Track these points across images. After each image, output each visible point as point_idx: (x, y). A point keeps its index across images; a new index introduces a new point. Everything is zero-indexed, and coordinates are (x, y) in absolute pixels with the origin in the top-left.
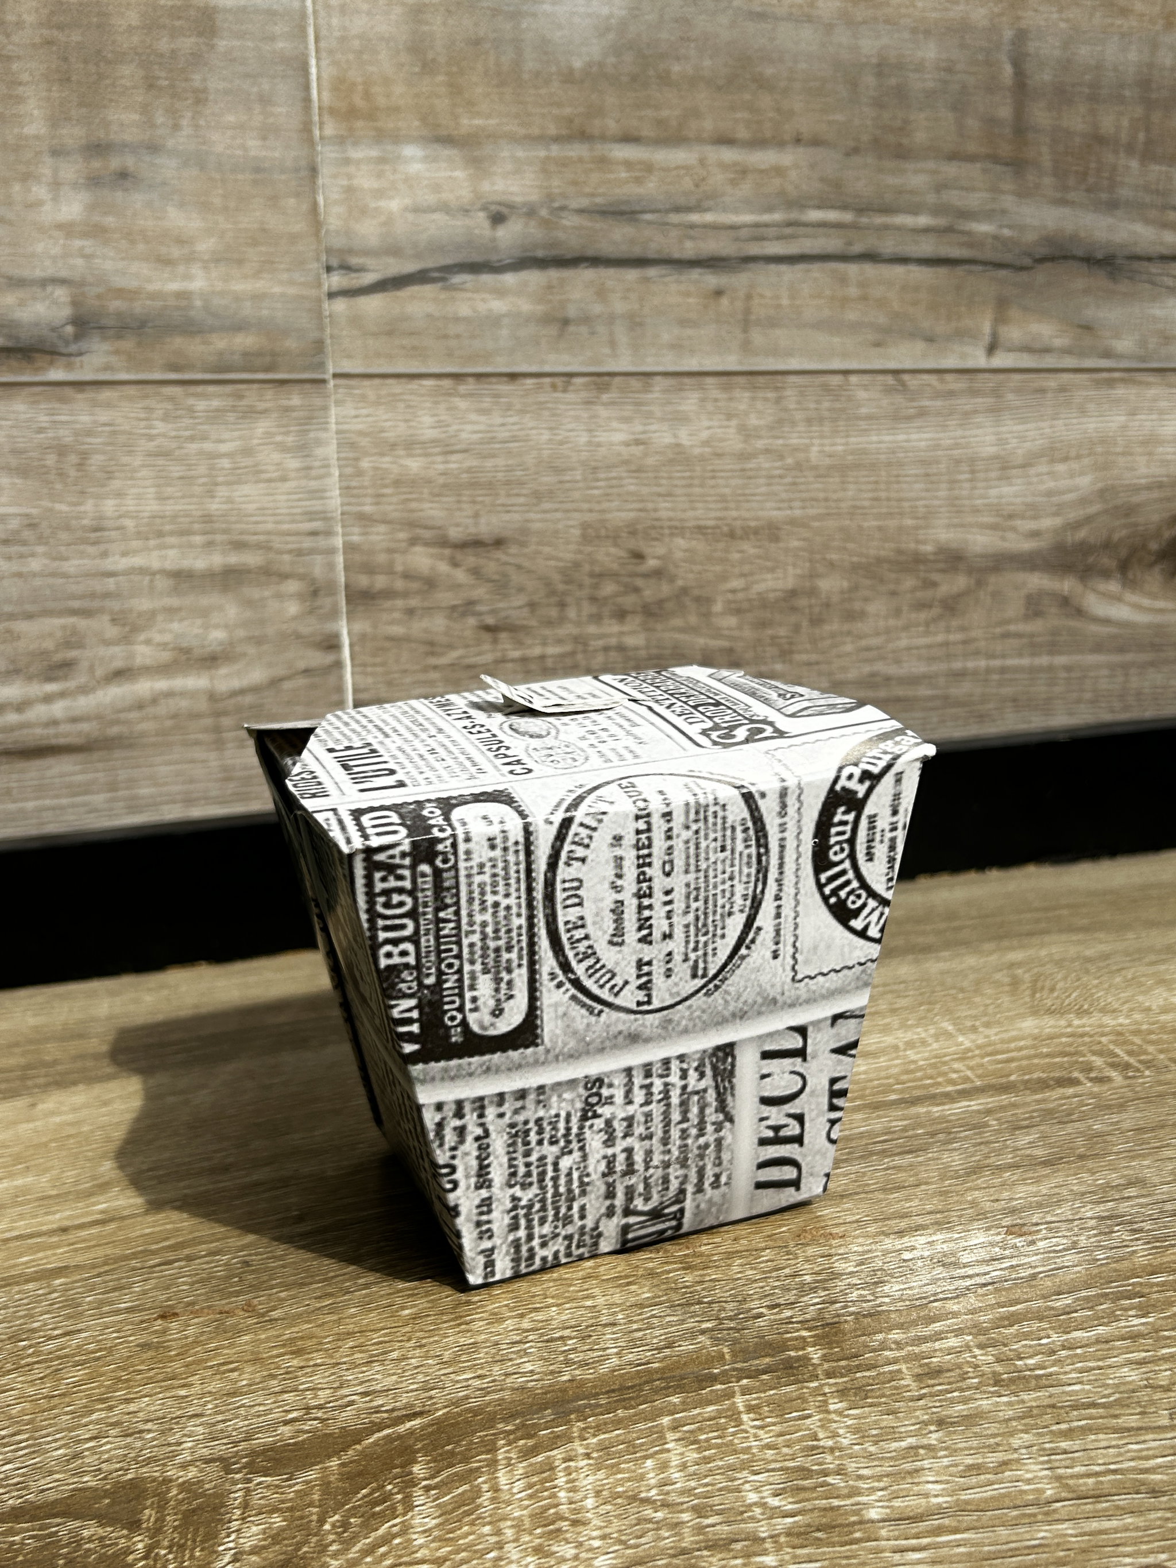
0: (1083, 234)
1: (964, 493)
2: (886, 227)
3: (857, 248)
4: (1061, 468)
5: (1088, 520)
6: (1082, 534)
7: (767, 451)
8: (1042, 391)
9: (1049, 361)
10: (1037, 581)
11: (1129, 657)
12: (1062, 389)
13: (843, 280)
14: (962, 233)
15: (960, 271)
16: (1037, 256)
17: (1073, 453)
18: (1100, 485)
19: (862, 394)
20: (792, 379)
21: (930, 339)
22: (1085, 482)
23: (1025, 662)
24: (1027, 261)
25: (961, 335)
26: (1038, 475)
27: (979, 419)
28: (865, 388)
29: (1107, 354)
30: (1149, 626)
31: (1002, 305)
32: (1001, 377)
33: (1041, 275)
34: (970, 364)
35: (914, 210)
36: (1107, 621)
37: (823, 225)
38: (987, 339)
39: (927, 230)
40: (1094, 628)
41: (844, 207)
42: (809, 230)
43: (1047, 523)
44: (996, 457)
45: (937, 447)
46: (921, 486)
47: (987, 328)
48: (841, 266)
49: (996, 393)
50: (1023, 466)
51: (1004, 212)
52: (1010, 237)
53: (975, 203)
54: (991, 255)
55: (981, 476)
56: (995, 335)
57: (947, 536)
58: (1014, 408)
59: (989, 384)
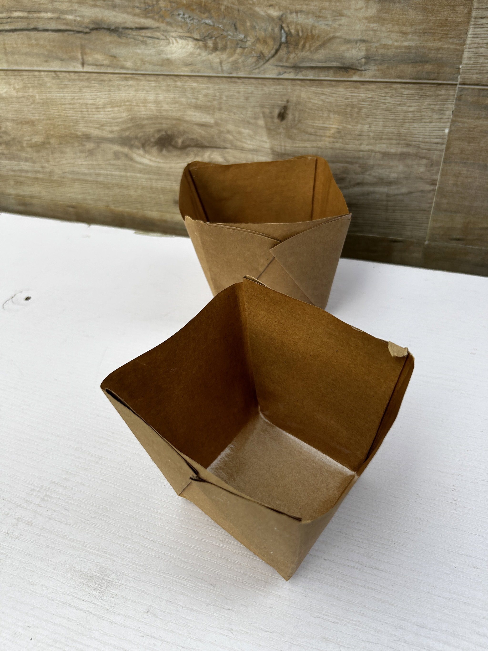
0: (105, 19)
1: (87, 116)
2: (39, 18)
3: (32, 26)
4: (116, 109)
5: (128, 129)
6: (127, 133)
7: (24, 97)
8: (103, 80)
9: (104, 70)
10: (116, 148)
11: (151, 176)
12: (110, 80)
13: (29, 38)
14: (64, 19)
15: (66, 34)
16: (91, 28)
17: (119, 104)
18: (130, 117)
19: (46, 79)
20: (24, 73)
21: (62, 60)
22: (124, 115)
23: (118, 173)
24: (88, 30)
25: (72, 59)
26: (109, 111)
27: (85, 90)
28: (46, 76)
29: (123, 68)
30: (156, 167)
31: (83, 48)
32: (88, 75)
33: (94, 35)
34: (77, 70)
35: (46, 11)
36: (141, 163)
37: (18, 18)
38: (81, 61)
39: (51, 18)
40: (138, 166)
41: (23, 11)
42: (15, 19)
43: (116, 128)
44: (93, 104)
45: (73, 99)
46: (71, 112)
47: (80, 56)
48: (28, 33)
49: (88, 80)
50: (103, 108)
51: (76, 10)
52: (80, 21)
53: (65, 7)
54: (74, 28)
55: (90, 110)
56: (83, 59)
57: (84, 130)
58: (95, 86)
59: (85, 77)
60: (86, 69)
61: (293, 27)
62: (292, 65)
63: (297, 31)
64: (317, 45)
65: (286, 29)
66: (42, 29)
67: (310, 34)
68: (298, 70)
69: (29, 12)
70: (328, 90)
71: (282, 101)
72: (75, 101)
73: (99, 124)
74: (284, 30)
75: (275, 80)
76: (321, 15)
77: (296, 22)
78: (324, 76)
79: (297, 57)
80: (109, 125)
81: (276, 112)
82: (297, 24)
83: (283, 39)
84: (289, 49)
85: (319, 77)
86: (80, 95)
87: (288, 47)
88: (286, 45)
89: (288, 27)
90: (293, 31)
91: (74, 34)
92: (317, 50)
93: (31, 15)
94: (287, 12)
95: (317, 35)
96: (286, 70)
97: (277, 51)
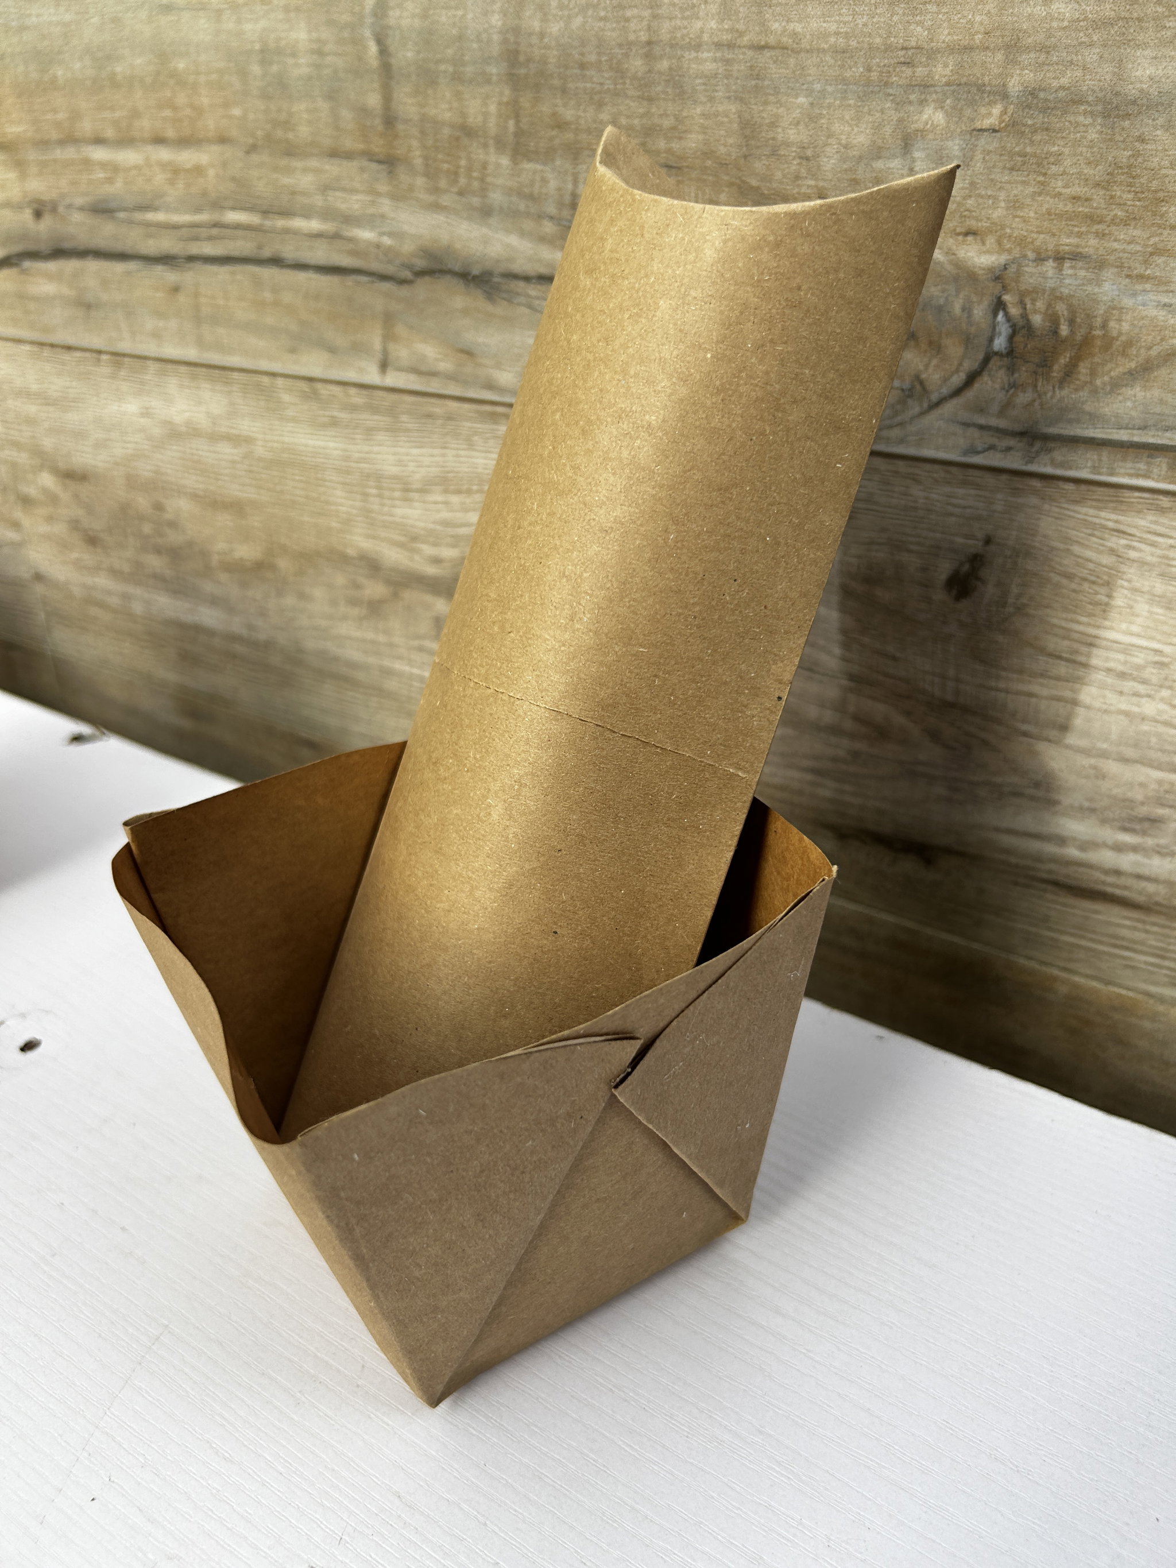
0: (458, 246)
1: (376, 507)
2: (287, 231)
3: (267, 253)
4: (455, 499)
8: (430, 416)
9: (434, 386)
10: (441, 605)
12: (450, 418)
13: (258, 283)
14: (350, 239)
15: (350, 280)
16: (417, 268)
17: (465, 487)
19: (286, 398)
20: (235, 375)
21: (332, 350)
24: (407, 274)
25: (358, 349)
26: (436, 503)
27: (381, 437)
28: (288, 390)
29: (490, 386)
31: (388, 320)
32: (395, 397)
33: (423, 289)
34: (365, 380)
35: (307, 214)
37: (238, 226)
38: (379, 356)
39: (319, 235)
41: (251, 209)
42: (228, 231)
43: (446, 553)
44: (395, 478)
45: (347, 458)
46: (338, 492)
47: (377, 344)
48: (256, 269)
49: (392, 412)
50: (422, 491)
51: (383, 216)
52: (390, 247)
53: (356, 206)
54: (375, 266)
55: (387, 493)
56: (385, 352)
57: (366, 545)
58: (407, 430)
59: (384, 403)
60: (392, 379)
61: (1040, 305)
62: (1018, 428)
63: (1054, 321)
64: (1121, 369)
65: (1014, 311)
66: (293, 263)
67: (1098, 333)
68: (1038, 445)
69: (266, 213)
70: (1142, 523)
71: (966, 537)
72: (353, 465)
73: (405, 535)
74: (1006, 314)
75: (954, 470)
76: (1148, 272)
77: (1053, 290)
78: (1131, 475)
79: (1041, 405)
80: (431, 539)
81: (944, 569)
82: (1055, 296)
83: (1000, 343)
84: (1016, 375)
85: (1112, 474)
86: (366, 448)
87: (1012, 369)
88: (1006, 361)
89: (1022, 303)
90: (1037, 320)
91: (373, 282)
92: (1115, 386)
93: (268, 223)
94: (1025, 256)
95: (1123, 338)
96: (994, 441)
97: (971, 379)
